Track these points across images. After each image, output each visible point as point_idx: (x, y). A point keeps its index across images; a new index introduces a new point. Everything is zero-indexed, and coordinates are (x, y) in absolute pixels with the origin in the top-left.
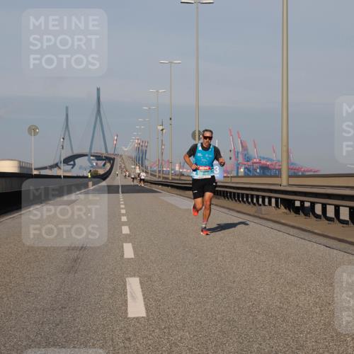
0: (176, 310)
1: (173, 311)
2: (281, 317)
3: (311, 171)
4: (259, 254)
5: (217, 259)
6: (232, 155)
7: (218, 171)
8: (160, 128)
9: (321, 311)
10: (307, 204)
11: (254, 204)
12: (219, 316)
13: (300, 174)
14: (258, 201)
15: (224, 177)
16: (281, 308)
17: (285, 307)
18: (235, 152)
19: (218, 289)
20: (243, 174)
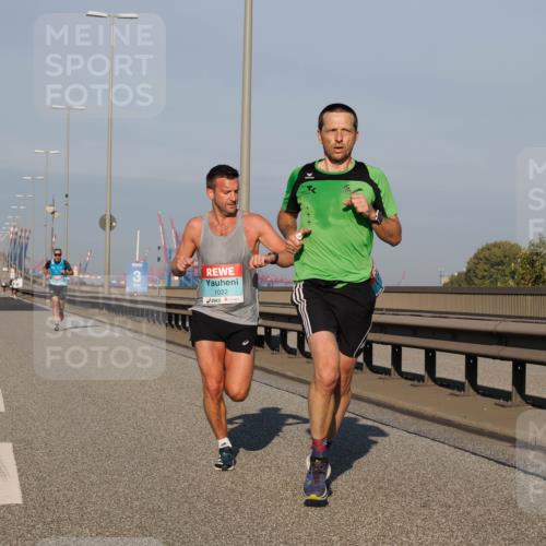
0: (70, 494)
1: (64, 495)
2: (233, 505)
3: (281, 281)
5: (134, 414)
6: (161, 254)
7: (140, 279)
8: (50, 209)
9: (294, 495)
10: (275, 332)
12: (137, 503)
13: (266, 285)
15: (149, 288)
16: (233, 491)
17: (240, 489)
18: (166, 250)
19: (137, 461)
20: (177, 285)
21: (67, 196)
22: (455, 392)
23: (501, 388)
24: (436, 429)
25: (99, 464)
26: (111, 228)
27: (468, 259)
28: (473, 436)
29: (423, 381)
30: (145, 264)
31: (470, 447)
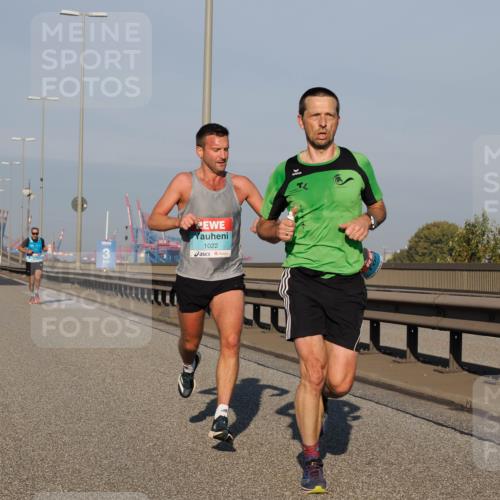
0: (44, 453)
1: (39, 454)
4: (164, 374)
5: (104, 380)
6: (129, 233)
7: (109, 256)
8: (27, 192)
9: (250, 454)
11: (159, 304)
12: (105, 462)
14: (164, 299)
15: (117, 264)
16: (193, 450)
17: (200, 448)
18: (132, 229)
19: (105, 423)
20: (143, 261)
21: (42, 180)
22: (398, 359)
23: (439, 355)
24: (380, 393)
25: (71, 426)
26: (83, 209)
27: (409, 238)
28: (414, 399)
29: (369, 349)
30: (114, 243)
31: (411, 410)
